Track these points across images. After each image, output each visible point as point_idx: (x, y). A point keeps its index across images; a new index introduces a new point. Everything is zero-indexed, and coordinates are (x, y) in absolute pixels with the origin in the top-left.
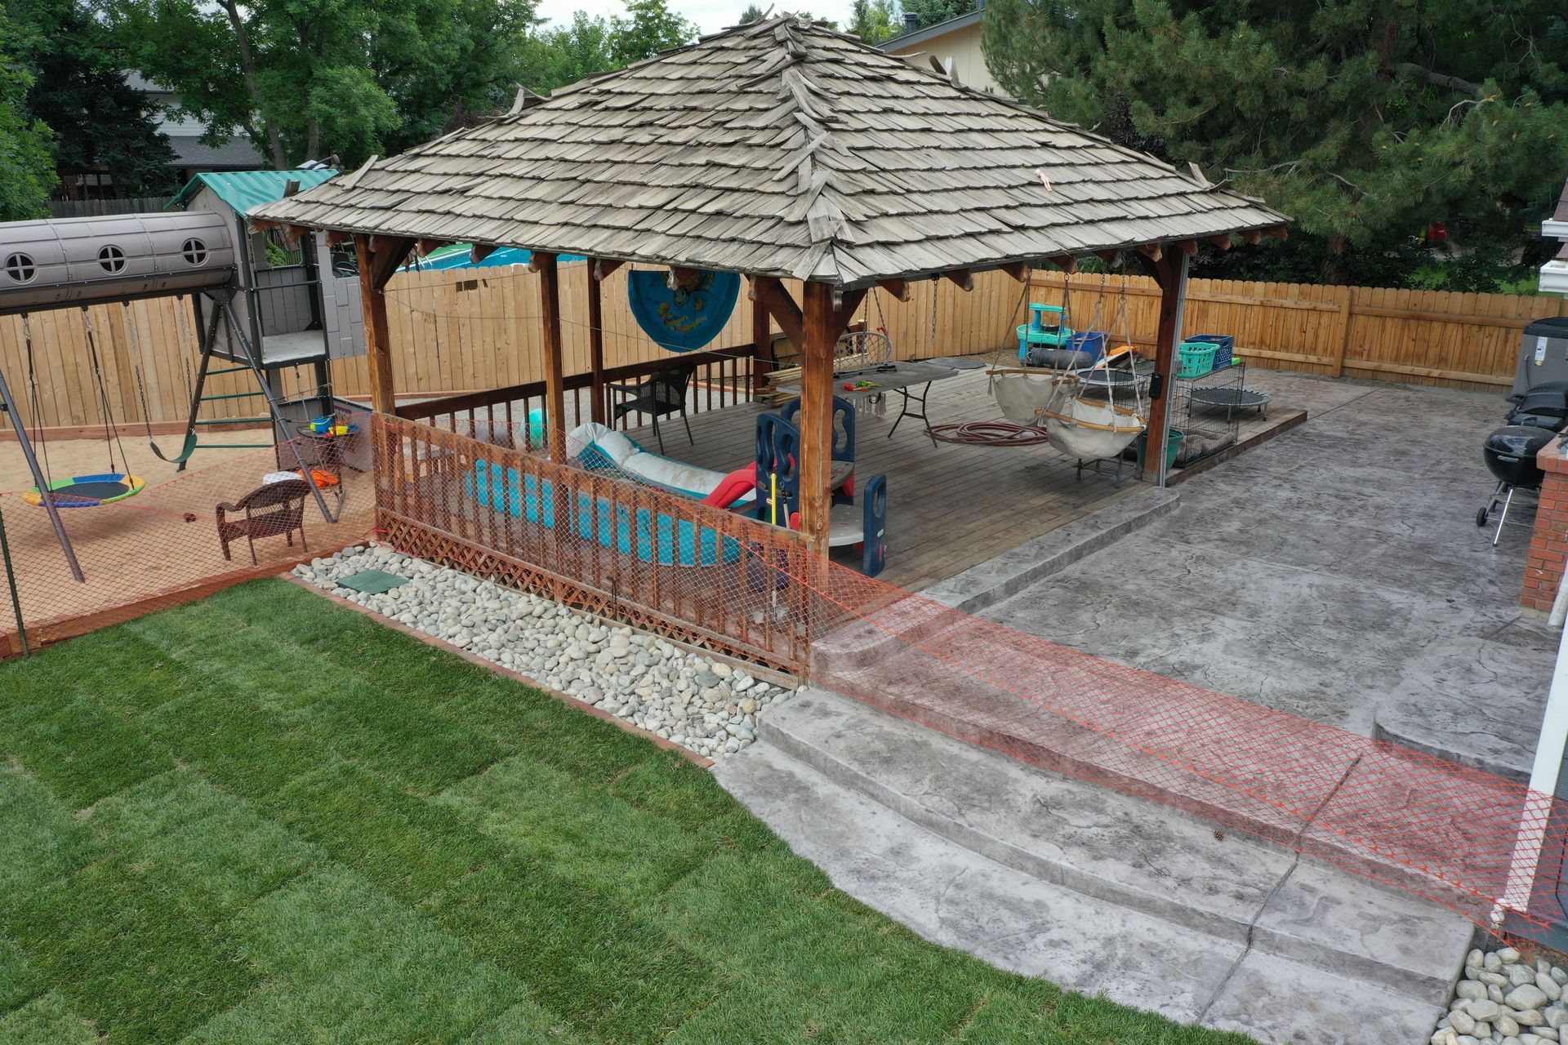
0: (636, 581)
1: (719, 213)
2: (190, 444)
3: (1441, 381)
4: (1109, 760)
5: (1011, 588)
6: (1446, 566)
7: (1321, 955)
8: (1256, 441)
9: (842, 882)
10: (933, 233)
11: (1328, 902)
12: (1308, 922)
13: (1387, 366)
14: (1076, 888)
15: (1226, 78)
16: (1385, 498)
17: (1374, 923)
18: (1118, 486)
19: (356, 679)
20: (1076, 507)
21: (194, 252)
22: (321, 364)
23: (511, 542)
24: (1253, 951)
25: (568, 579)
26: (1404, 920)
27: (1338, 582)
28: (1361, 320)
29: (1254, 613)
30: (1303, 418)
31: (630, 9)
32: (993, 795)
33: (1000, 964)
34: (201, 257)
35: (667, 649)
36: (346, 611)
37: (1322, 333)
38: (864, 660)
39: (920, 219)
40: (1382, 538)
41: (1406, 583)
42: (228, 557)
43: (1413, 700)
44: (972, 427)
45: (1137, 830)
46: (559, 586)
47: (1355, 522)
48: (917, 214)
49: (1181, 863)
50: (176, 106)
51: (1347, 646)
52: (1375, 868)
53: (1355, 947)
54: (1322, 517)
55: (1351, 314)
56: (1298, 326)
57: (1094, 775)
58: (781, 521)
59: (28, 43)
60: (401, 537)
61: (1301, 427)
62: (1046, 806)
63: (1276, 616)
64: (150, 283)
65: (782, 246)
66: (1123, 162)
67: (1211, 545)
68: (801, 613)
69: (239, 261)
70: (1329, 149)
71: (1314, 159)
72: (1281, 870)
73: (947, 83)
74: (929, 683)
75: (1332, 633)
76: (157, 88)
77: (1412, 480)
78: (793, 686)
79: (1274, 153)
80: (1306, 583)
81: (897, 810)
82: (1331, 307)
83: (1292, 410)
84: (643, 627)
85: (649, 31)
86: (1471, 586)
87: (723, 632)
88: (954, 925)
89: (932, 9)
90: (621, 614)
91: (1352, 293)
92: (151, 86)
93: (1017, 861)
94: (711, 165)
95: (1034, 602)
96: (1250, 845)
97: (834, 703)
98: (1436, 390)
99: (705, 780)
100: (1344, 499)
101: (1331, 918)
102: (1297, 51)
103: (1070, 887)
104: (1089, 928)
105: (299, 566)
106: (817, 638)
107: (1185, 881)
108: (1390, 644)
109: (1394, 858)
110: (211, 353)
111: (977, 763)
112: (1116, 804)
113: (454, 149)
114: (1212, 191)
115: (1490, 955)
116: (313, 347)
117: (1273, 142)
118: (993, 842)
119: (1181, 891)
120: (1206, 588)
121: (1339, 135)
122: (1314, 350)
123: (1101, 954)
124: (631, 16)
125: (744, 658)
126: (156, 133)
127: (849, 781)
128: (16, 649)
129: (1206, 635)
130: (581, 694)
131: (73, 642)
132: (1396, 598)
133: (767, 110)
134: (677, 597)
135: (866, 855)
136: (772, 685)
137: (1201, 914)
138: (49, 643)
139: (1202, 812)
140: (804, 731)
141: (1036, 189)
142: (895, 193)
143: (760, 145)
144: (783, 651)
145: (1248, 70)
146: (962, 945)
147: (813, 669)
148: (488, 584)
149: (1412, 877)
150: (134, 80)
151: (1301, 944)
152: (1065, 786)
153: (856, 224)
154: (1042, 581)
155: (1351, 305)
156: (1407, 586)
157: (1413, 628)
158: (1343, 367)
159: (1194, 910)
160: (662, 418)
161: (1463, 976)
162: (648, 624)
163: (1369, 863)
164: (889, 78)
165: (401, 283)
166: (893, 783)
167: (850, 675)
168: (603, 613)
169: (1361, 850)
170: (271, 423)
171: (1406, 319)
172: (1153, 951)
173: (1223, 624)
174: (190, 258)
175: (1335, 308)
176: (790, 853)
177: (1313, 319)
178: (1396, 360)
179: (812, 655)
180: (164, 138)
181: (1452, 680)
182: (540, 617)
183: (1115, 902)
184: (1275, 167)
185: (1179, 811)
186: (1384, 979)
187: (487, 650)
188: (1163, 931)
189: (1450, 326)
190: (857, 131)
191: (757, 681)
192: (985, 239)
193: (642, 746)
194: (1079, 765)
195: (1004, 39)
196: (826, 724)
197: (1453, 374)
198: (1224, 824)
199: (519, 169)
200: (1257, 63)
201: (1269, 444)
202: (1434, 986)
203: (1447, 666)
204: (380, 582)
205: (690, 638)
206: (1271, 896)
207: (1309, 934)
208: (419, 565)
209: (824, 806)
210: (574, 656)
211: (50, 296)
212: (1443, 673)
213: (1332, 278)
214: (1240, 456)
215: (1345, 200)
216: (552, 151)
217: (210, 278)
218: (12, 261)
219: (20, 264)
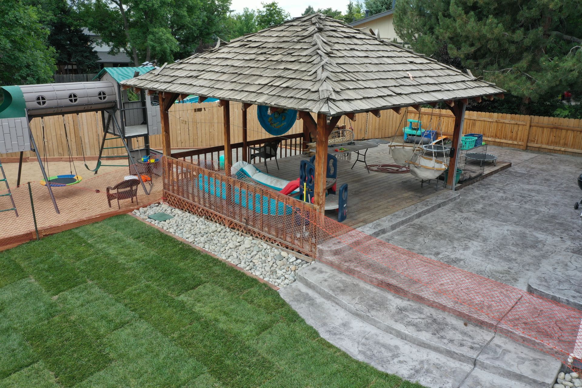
0: (254, 220)
1: (287, 87)
2: (99, 164)
3: (565, 152)
4: (426, 294)
5: (393, 227)
6: (561, 224)
7: (502, 371)
8: (491, 174)
9: (324, 335)
10: (366, 96)
11: (506, 352)
12: (497, 358)
13: (544, 146)
14: (410, 342)
15: (484, 36)
16: (539, 197)
17: (523, 360)
18: (436, 190)
19: (153, 253)
20: (420, 197)
21: (102, 96)
22: (146, 137)
23: (210, 204)
24: (476, 368)
25: (230, 218)
26: (534, 360)
27: (518, 229)
28: (534, 128)
29: (485, 240)
30: (510, 165)
31: (264, 7)
32: (381, 305)
33: (380, 368)
34: (104, 98)
35: (265, 246)
36: (151, 227)
37: (519, 133)
38: (336, 253)
39: (362, 90)
40: (537, 213)
41: (545, 230)
42: (110, 206)
43: (543, 276)
44: (383, 166)
45: (435, 321)
46: (227, 221)
47: (527, 206)
48: (361, 88)
49: (450, 334)
50: (100, 41)
51: (520, 254)
52: (524, 339)
53: (515, 369)
54: (514, 204)
55: (530, 126)
56: (510, 130)
57: (419, 299)
58: (307, 201)
59: (48, 18)
60: (172, 201)
61: (509, 169)
62: (401, 310)
63: (493, 241)
64: (86, 107)
65: (309, 100)
66: (441, 69)
67: (471, 213)
68: (314, 234)
69: (118, 99)
70: (523, 64)
71: (518, 68)
72: (488, 338)
73: (376, 39)
74: (360, 262)
75: (515, 249)
76: (94, 34)
77: (550, 190)
78: (310, 261)
79: (502, 65)
80: (506, 229)
81: (346, 309)
82: (523, 123)
83: (506, 162)
84: (257, 237)
85: (271, 15)
86: (570, 232)
87: (285, 240)
88: (364, 353)
89: (377, 7)
90: (249, 232)
91: (531, 118)
92: (91, 33)
93: (389, 330)
94: (285, 69)
95: (402, 233)
96: (477, 328)
97: (325, 268)
98: (563, 156)
99: (276, 295)
100: (523, 197)
101: (506, 358)
102: (512, 27)
103: (408, 341)
104: (414, 357)
105: (135, 210)
106: (319, 244)
107: (451, 341)
108: (537, 254)
109: (532, 336)
110: (107, 132)
111: (376, 293)
112: (428, 311)
113: (194, 61)
114: (475, 80)
115: (567, 375)
116: (143, 131)
117: (502, 61)
118: (380, 323)
119: (450, 344)
120: (468, 230)
121: (527, 59)
122: (516, 139)
123: (418, 367)
124: (265, 9)
125: (293, 250)
126: (93, 50)
127: (328, 297)
128: (35, 237)
129: (466, 248)
130: (232, 261)
131: (54, 235)
132: (541, 236)
133: (307, 49)
134: (269, 227)
135: (333, 325)
136: (302, 261)
137: (457, 354)
138: (46, 235)
139: (460, 315)
140: (313, 278)
141: (407, 79)
142: (353, 81)
143: (304, 62)
144: (307, 248)
145: (493, 34)
146: (366, 361)
147: (317, 255)
148: (202, 219)
149: (538, 344)
150: (86, 31)
151: (494, 367)
152: (409, 303)
153: (337, 92)
154: (405, 225)
155: (531, 122)
156: (545, 232)
157: (546, 248)
158: (527, 146)
159: (454, 352)
160: (268, 160)
161: (556, 382)
162: (258, 236)
163: (522, 337)
164: (354, 37)
166: (344, 299)
167: (331, 258)
168: (242, 231)
169: (519, 333)
170: (128, 157)
171: (552, 128)
172: (438, 367)
173: (473, 244)
174: (100, 98)
175: (525, 124)
176: (305, 323)
177: (516, 127)
178: (548, 144)
179: (317, 250)
180: (96, 52)
181: (559, 268)
182: (220, 232)
183: (425, 347)
184: (502, 70)
185: (451, 314)
186: (525, 382)
187: (200, 244)
188: (442, 359)
189: (569, 132)
190: (340, 57)
191: (297, 259)
192: (385, 98)
193: (254, 282)
194: (414, 295)
195: (401, 20)
196: (321, 276)
197: (570, 150)
198: (468, 320)
199: (217, 69)
200: (496, 31)
201: (496, 175)
202: (544, 385)
203: (558, 263)
204: (163, 217)
205: (274, 242)
206: (484, 348)
207: (497, 363)
208: (177, 211)
209: (319, 306)
210: (231, 247)
211: (51, 111)
212: (556, 266)
213: (524, 112)
214: (485, 179)
215: (528, 83)
216: (229, 62)
217: (107, 105)
218: (38, 99)
219: (41, 99)
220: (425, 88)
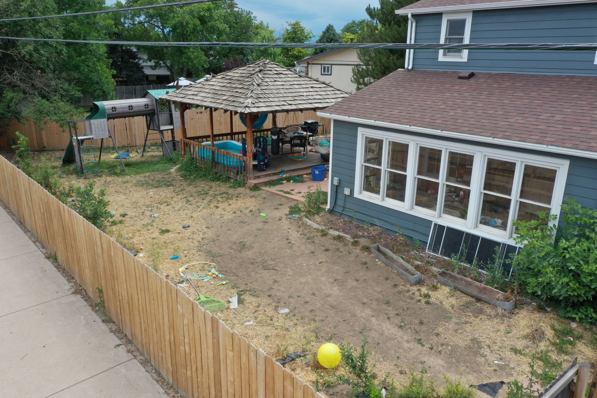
1: (233, 101)
2: (144, 150)
21: (147, 106)
22: (172, 130)
31: (289, 25)
34: (148, 107)
39: (268, 102)
64: (138, 113)
65: (239, 107)
69: (155, 108)
73: (297, 74)
85: (295, 32)
94: (237, 92)
110: (149, 129)
113: (197, 86)
116: (171, 127)
126: (140, 66)
133: (249, 81)
141: (302, 97)
142: (266, 98)
143: (245, 88)
153: (253, 104)
164: (282, 73)
165: (187, 113)
174: (146, 108)
190: (265, 86)
199: (207, 91)
211: (119, 116)
216: (213, 87)
217: (150, 112)
218: (112, 108)
219: (114, 109)
220: (310, 101)
